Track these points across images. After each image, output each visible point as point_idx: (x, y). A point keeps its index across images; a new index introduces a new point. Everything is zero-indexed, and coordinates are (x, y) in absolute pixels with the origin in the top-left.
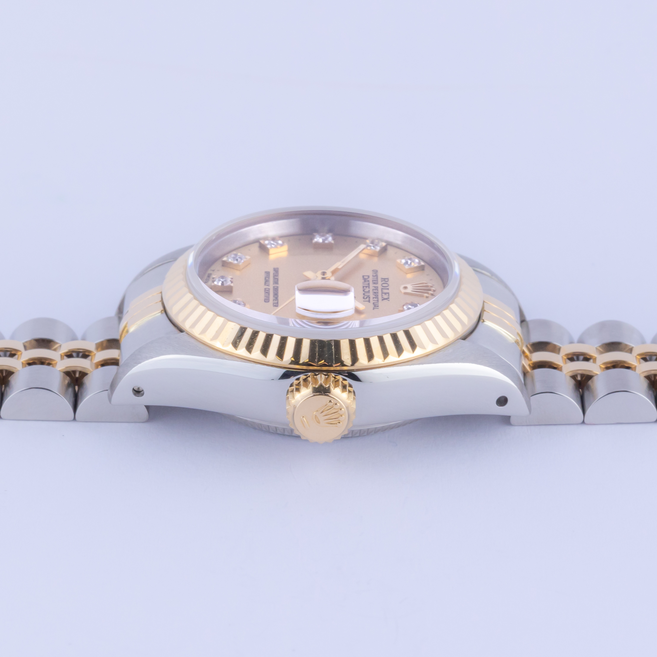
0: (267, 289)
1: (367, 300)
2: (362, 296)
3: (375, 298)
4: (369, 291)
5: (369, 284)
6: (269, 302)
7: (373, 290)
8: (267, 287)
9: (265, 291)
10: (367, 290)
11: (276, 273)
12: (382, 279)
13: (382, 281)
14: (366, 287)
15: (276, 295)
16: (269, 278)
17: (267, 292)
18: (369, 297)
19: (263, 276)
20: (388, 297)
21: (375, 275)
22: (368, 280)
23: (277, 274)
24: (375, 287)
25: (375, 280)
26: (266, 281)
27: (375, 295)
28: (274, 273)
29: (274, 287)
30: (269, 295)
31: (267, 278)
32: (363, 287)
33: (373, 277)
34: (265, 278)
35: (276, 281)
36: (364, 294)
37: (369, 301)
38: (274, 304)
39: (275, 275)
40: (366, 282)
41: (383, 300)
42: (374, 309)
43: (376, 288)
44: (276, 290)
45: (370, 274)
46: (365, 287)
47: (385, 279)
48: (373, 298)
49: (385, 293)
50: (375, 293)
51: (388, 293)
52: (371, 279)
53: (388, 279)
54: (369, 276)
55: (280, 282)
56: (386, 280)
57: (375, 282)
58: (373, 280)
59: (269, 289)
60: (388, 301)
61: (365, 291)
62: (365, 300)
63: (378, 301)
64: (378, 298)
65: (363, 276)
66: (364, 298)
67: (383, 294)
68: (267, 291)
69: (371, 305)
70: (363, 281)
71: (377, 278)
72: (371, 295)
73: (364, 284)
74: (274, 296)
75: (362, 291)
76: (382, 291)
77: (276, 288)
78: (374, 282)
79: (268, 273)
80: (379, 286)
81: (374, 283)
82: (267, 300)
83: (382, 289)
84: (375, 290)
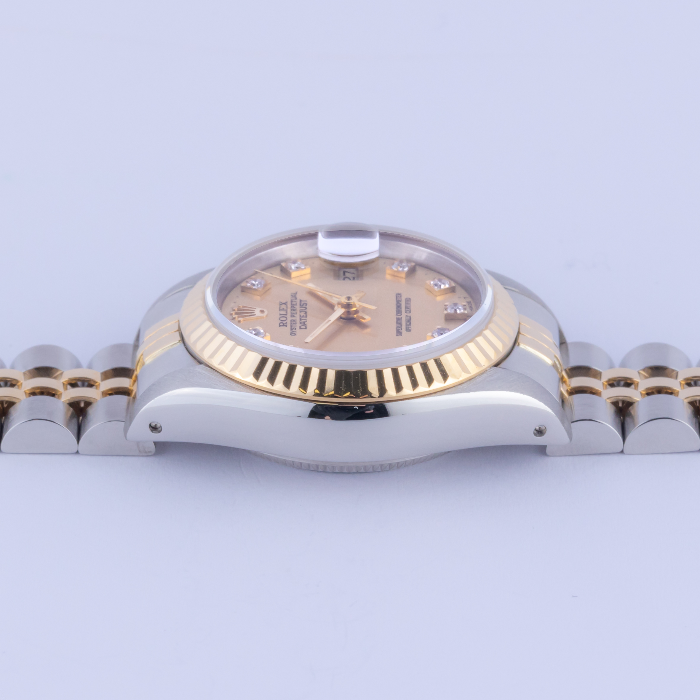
0: (408, 312)
1: (303, 303)
2: (307, 307)
3: (294, 305)
4: (300, 312)
5: (300, 320)
6: (406, 299)
7: (296, 314)
8: (408, 315)
9: (410, 310)
10: (302, 314)
11: (400, 330)
12: (286, 326)
13: (286, 323)
14: (303, 317)
15: (399, 306)
16: (406, 324)
17: (408, 309)
18: (301, 306)
19: (413, 327)
20: (281, 306)
21: (294, 330)
22: (301, 324)
23: (398, 329)
24: (294, 316)
25: (294, 324)
26: (409, 320)
27: (294, 307)
28: (401, 329)
29: (401, 315)
30: (406, 306)
31: (408, 324)
32: (306, 317)
33: (295, 327)
34: (410, 324)
35: (399, 320)
36: (306, 308)
37: (301, 301)
38: (401, 296)
39: (399, 327)
40: (302, 322)
41: (286, 303)
42: (296, 293)
43: (292, 315)
44: (399, 312)
45: (298, 331)
46: (305, 316)
47: (283, 326)
48: (296, 305)
49: (283, 310)
50: (294, 310)
51: (280, 310)
52: (298, 325)
53: (280, 326)
54: (300, 328)
55: (395, 320)
56: (282, 324)
57: (293, 322)
58: (296, 324)
59: (406, 312)
60: (281, 301)
61: (305, 312)
62: (305, 302)
63: (292, 302)
64: (291, 304)
65: (306, 328)
66: (306, 304)
67: (285, 309)
68: (408, 311)
69: (299, 297)
70: (306, 323)
71: (291, 326)
72: (298, 308)
73: (306, 320)
74: (401, 304)
75: (307, 312)
76: (287, 312)
77: (399, 313)
78: (295, 322)
79: (408, 330)
80: (289, 318)
81: (294, 320)
82: (408, 300)
83: (287, 315)
84: (294, 313)
